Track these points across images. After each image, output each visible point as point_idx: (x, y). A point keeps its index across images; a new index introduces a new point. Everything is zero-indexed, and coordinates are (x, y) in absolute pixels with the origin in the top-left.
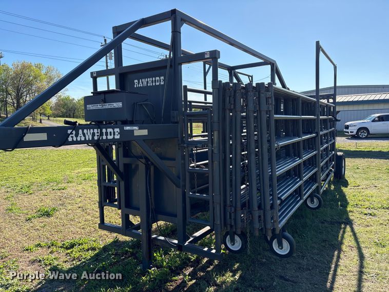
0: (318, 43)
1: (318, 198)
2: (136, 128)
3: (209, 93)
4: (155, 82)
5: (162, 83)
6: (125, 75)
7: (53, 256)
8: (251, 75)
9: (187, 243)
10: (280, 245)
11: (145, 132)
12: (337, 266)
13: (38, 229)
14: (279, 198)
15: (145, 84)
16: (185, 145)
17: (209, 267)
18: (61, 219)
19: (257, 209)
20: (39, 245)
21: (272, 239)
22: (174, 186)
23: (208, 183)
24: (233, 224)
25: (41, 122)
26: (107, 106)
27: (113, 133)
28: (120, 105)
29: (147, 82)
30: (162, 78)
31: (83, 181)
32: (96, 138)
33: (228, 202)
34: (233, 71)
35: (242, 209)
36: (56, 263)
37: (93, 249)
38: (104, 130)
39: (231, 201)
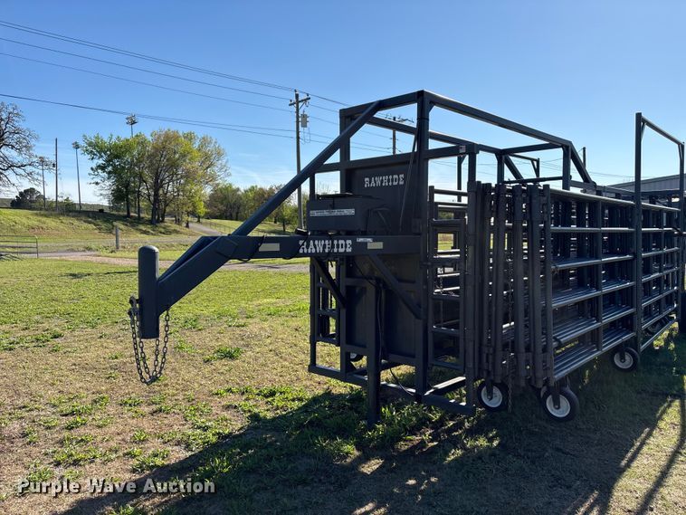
0: (639, 116)
1: (633, 355)
2: (370, 240)
3: (464, 194)
4: (392, 181)
5: (401, 183)
6: (352, 173)
7: (251, 403)
8: (536, 158)
9: (427, 393)
10: (557, 403)
11: (379, 245)
12: (643, 443)
13: (222, 373)
14: (556, 340)
15: (379, 183)
16: (429, 264)
17: (457, 431)
18: (249, 363)
19: (524, 350)
20: (229, 390)
21: (546, 395)
22: (413, 317)
23: (458, 318)
24: (490, 368)
25: (187, 226)
26: (336, 213)
27: (345, 246)
28: (352, 212)
29: (382, 181)
30: (402, 176)
31: (269, 317)
32: (327, 251)
33: (485, 342)
34: (503, 157)
35: (503, 350)
36: (256, 410)
37: (300, 400)
38: (335, 242)
39: (489, 340)
